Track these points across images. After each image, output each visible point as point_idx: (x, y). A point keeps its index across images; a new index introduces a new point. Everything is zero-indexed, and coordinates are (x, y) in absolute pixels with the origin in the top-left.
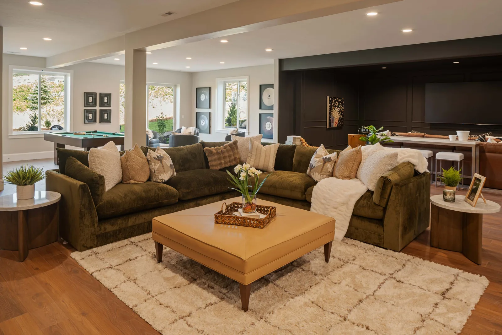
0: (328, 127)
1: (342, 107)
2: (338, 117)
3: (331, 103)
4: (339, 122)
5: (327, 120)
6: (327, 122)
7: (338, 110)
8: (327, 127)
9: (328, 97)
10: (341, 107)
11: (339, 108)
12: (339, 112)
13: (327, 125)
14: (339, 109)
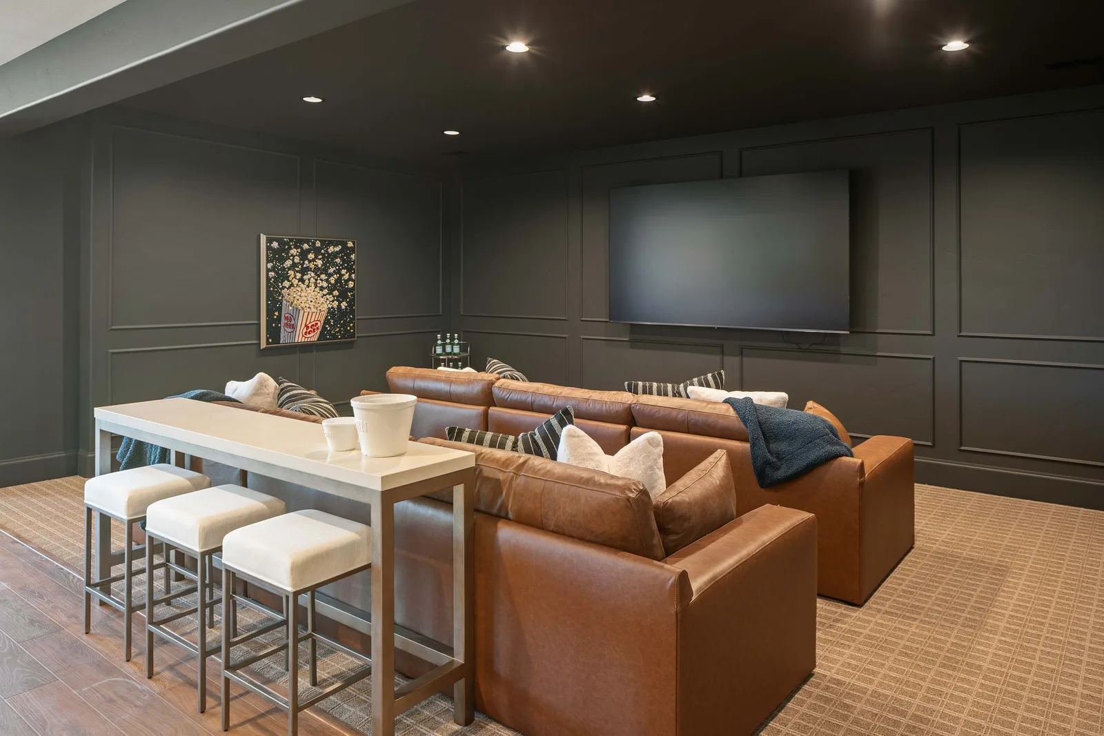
0: (263, 345)
1: (344, 272)
2: (325, 307)
3: (283, 260)
4: (327, 321)
5: (259, 319)
6: (259, 324)
7: (325, 284)
8: (259, 344)
9: (263, 238)
10: (338, 272)
11: (330, 275)
12: (326, 291)
13: (259, 339)
14: (327, 281)
